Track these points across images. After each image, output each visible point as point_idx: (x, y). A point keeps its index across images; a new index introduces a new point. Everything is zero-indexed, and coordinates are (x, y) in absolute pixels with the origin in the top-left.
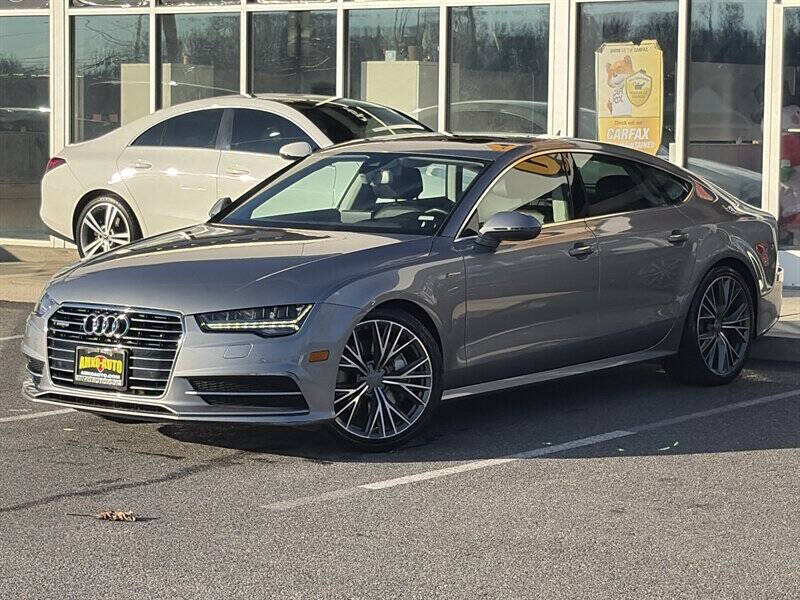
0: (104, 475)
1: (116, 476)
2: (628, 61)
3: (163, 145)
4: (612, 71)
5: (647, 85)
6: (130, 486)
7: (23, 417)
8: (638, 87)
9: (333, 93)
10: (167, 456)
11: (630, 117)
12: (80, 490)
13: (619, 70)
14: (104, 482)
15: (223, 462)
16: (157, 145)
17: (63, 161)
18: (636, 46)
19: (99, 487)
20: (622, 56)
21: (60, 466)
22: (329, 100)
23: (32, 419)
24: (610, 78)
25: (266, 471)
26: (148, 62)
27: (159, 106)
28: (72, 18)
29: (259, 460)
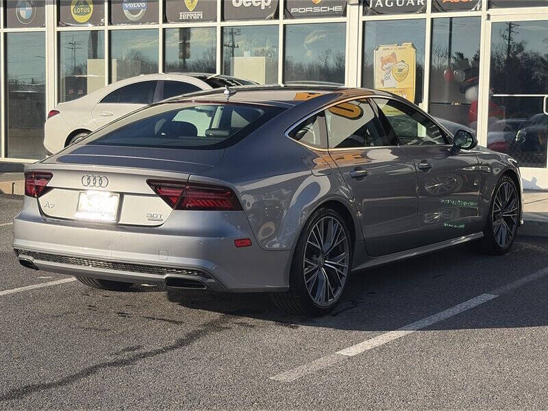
0: (126, 343)
1: (136, 344)
2: (394, 55)
3: (119, 102)
4: (384, 61)
5: (406, 70)
6: (150, 354)
7: (50, 284)
8: (400, 70)
9: (215, 73)
10: (168, 320)
11: (395, 88)
12: (111, 359)
13: (388, 61)
14: (128, 349)
15: (214, 326)
16: (116, 102)
17: (58, 112)
18: (399, 47)
19: (126, 355)
20: (390, 52)
21: (88, 331)
22: (213, 76)
23: (57, 285)
24: (383, 65)
25: (252, 335)
26: (104, 58)
27: (110, 82)
28: (59, 33)
29: (241, 324)
